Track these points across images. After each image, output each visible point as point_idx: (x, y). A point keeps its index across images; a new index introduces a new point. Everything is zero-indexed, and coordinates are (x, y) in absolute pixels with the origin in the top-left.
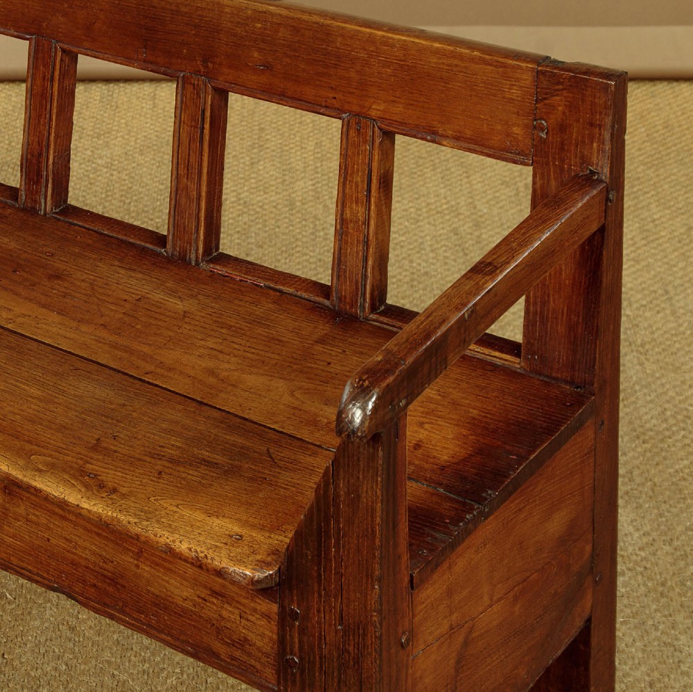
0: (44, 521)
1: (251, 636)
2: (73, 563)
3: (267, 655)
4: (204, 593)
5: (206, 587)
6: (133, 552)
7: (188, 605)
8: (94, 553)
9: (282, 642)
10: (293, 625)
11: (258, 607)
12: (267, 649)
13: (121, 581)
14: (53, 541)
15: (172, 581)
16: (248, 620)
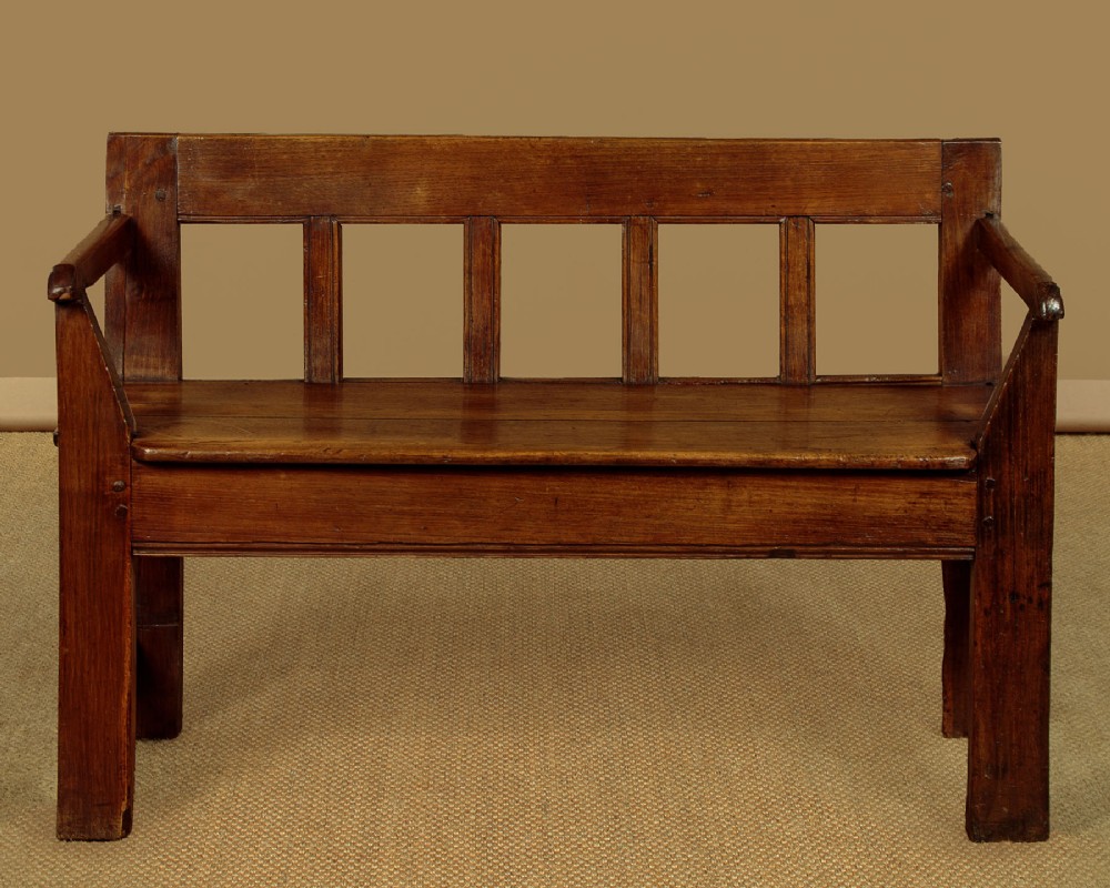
0: (766, 497)
1: (955, 516)
2: (795, 522)
3: (967, 525)
4: (913, 498)
5: (916, 493)
6: (850, 490)
7: (901, 513)
8: (814, 505)
9: (981, 510)
10: (989, 493)
11: (960, 490)
12: (967, 520)
13: (839, 519)
14: (775, 511)
15: (887, 500)
16: (952, 504)
